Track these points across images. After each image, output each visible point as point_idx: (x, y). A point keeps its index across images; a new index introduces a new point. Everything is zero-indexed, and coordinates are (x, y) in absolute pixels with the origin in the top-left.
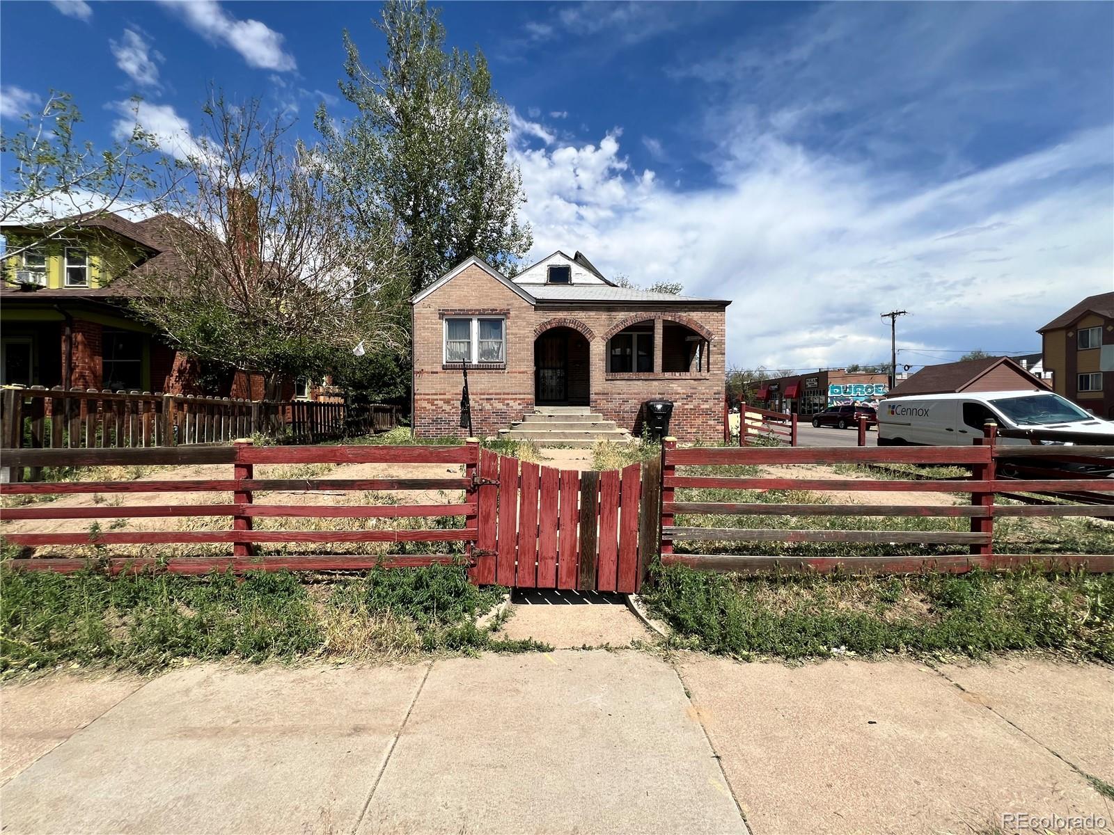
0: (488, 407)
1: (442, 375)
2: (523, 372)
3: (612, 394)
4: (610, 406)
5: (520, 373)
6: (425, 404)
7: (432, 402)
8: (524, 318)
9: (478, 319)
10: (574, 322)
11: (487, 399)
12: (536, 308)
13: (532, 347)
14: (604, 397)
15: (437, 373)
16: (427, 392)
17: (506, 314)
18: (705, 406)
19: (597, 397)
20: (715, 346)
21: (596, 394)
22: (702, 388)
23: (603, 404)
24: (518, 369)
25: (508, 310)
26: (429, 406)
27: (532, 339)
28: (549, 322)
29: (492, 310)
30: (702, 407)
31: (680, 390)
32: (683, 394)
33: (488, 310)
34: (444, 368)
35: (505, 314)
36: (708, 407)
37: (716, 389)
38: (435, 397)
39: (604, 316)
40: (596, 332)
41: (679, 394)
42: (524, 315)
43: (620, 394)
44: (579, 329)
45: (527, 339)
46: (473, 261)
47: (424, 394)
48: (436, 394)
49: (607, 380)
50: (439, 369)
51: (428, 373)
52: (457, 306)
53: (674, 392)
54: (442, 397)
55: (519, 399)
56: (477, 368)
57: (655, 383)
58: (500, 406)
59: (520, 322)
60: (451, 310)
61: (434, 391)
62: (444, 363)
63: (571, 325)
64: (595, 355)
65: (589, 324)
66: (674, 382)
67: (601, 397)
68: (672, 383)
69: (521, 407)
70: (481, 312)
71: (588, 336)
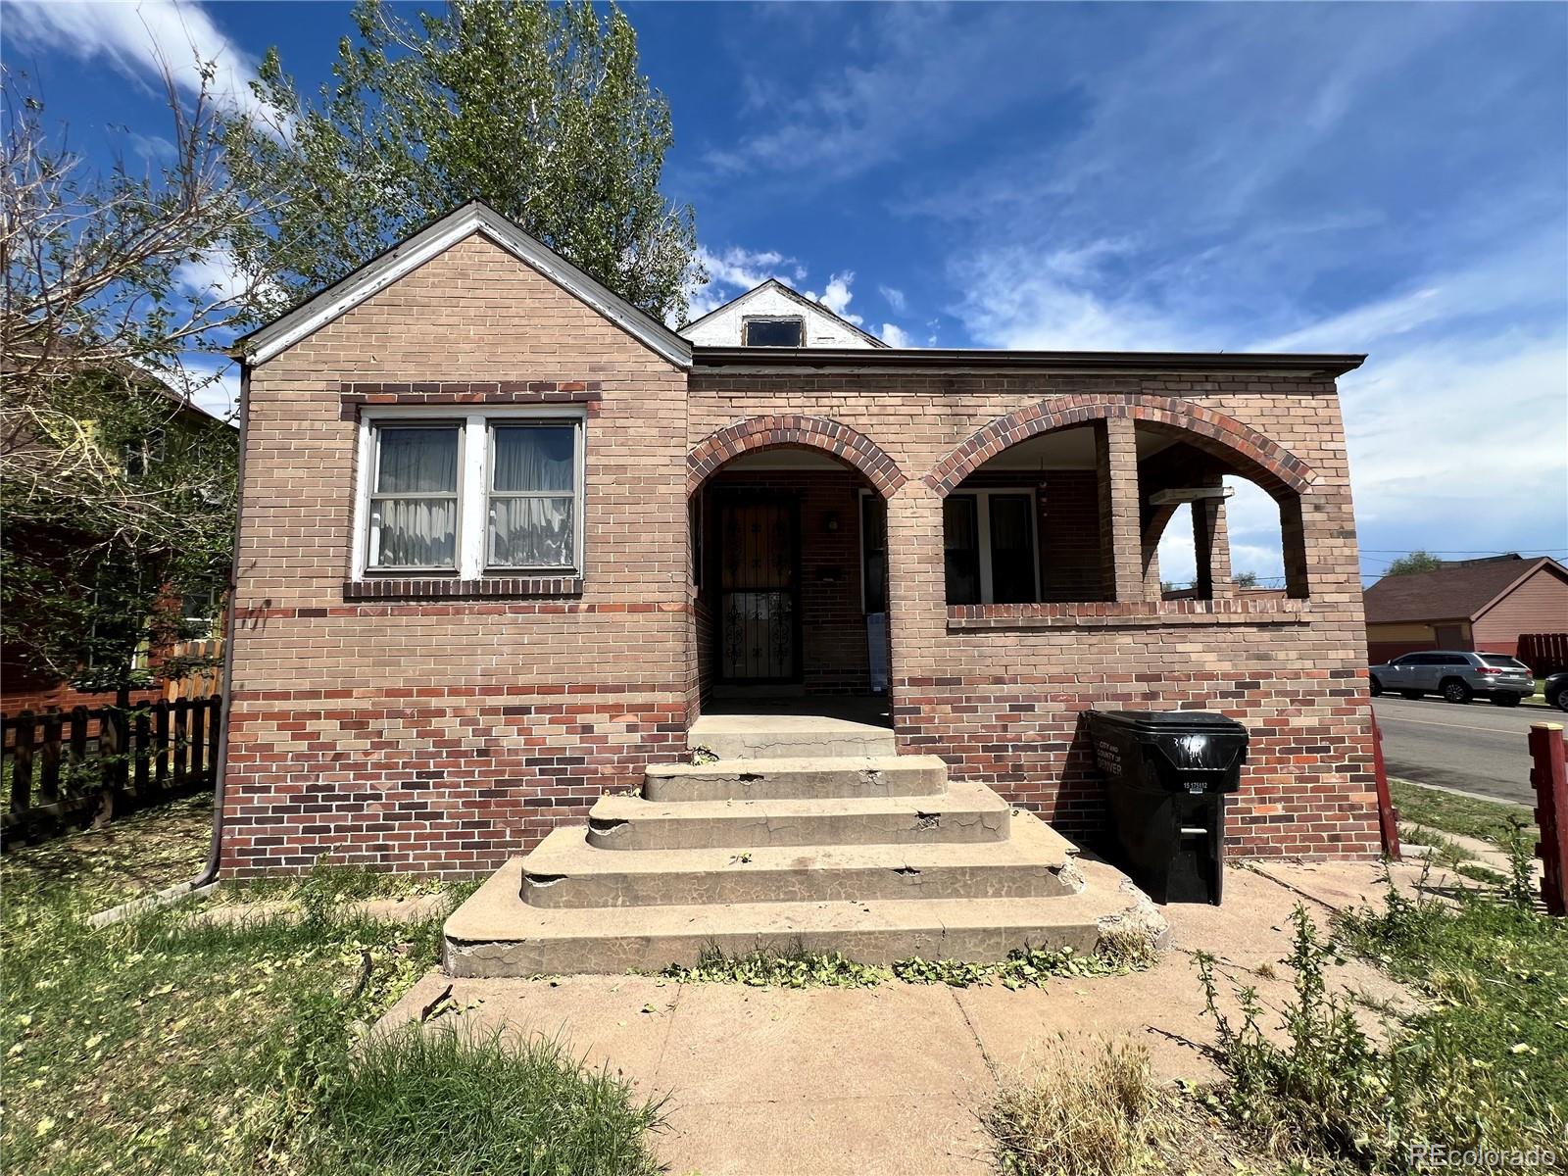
0: (510, 738)
1: (342, 621)
2: (647, 608)
3: (971, 682)
4: (968, 723)
5: (634, 609)
6: (268, 733)
7: (294, 724)
8: (653, 415)
9: (489, 421)
10: (831, 427)
11: (509, 711)
12: (694, 384)
13: (678, 516)
14: (945, 693)
15: (321, 613)
16: (278, 686)
17: (587, 399)
18: (1304, 720)
19: (915, 692)
20: (1317, 508)
21: (914, 682)
22: (1287, 654)
23: (941, 719)
24: (627, 598)
25: (596, 385)
26: (283, 742)
27: (678, 488)
28: (742, 431)
29: (538, 387)
30: (1296, 722)
31: (1212, 662)
32: (1226, 676)
33: (521, 386)
34: (353, 595)
35: (582, 401)
36: (1313, 722)
37: (1337, 657)
38: (308, 705)
39: (931, 408)
40: (906, 464)
41: (1210, 676)
42: (650, 405)
43: (999, 681)
44: (848, 453)
45: (662, 489)
46: (474, 224)
47: (270, 696)
48: (313, 694)
49: (951, 631)
50: (332, 598)
51: (288, 613)
52: (409, 374)
53: (1191, 669)
54: (337, 704)
55: (633, 708)
56: (476, 593)
57: (1125, 639)
58: (557, 737)
59: (637, 428)
60: (389, 388)
61: (306, 685)
62: (356, 576)
63: (820, 440)
64: (908, 541)
65: (884, 435)
66: (1191, 634)
67: (933, 692)
68: (1184, 640)
69: (636, 738)
70: (495, 395)
71: (878, 477)
